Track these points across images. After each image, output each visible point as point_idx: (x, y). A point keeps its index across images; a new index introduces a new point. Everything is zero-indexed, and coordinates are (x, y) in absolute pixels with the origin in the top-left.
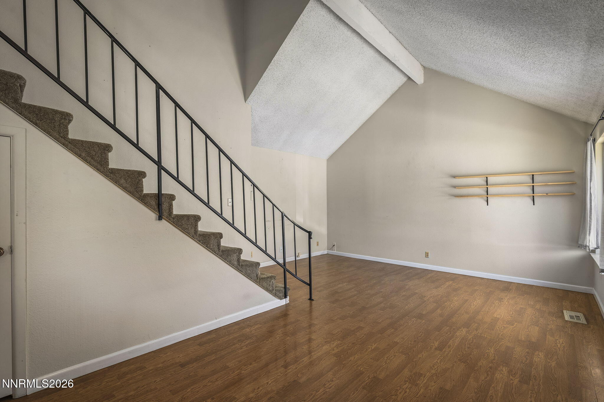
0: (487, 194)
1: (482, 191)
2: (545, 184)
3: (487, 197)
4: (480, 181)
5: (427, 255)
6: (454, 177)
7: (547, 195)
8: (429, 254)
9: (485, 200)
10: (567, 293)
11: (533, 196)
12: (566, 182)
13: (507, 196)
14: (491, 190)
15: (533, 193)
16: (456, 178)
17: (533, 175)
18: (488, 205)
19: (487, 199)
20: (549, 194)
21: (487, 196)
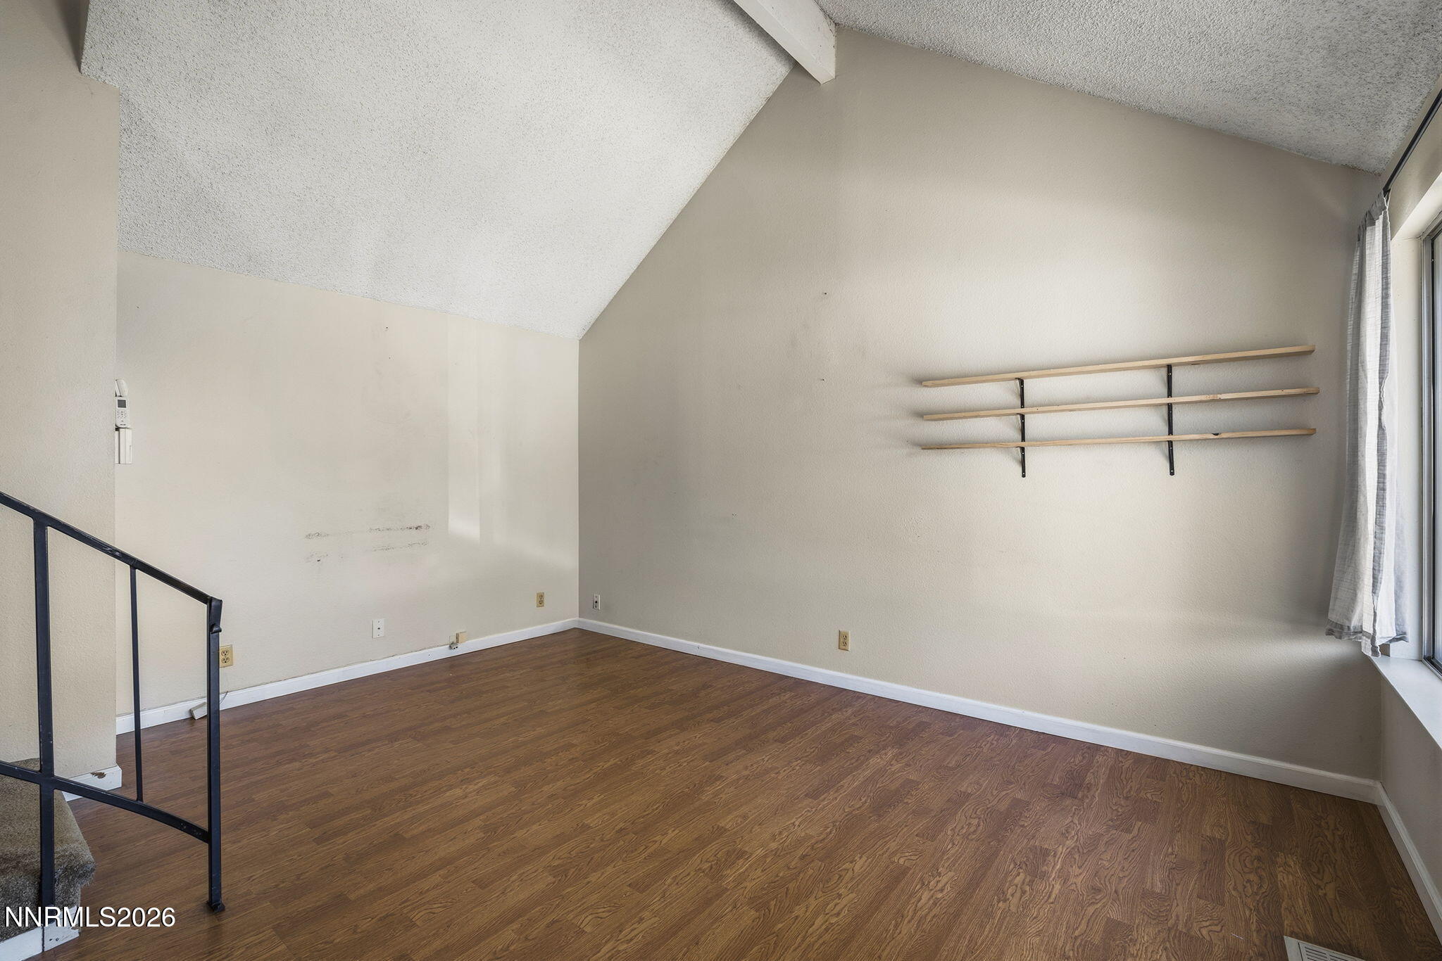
0: (1023, 439)
1: (1005, 428)
2: (1211, 397)
3: (1023, 449)
4: (1001, 393)
5: (843, 641)
6: (921, 381)
7: (1217, 438)
8: (850, 638)
9: (1015, 458)
10: (1284, 794)
11: (1170, 443)
12: (1282, 389)
13: (1085, 444)
14: (1035, 424)
15: (1171, 432)
16: (924, 383)
17: (1169, 368)
18: (1024, 476)
19: (1023, 456)
20: (1224, 436)
21: (1023, 444)
